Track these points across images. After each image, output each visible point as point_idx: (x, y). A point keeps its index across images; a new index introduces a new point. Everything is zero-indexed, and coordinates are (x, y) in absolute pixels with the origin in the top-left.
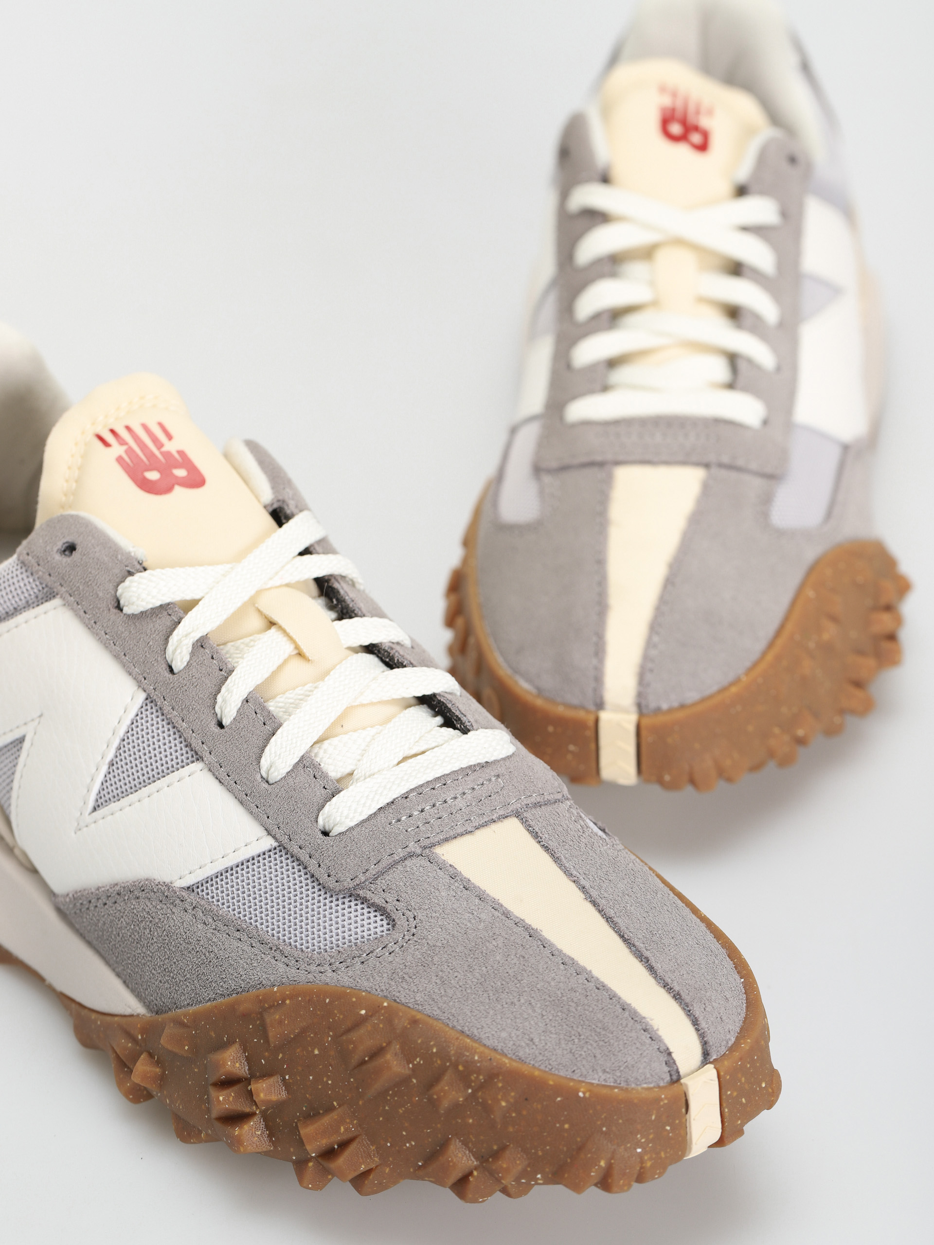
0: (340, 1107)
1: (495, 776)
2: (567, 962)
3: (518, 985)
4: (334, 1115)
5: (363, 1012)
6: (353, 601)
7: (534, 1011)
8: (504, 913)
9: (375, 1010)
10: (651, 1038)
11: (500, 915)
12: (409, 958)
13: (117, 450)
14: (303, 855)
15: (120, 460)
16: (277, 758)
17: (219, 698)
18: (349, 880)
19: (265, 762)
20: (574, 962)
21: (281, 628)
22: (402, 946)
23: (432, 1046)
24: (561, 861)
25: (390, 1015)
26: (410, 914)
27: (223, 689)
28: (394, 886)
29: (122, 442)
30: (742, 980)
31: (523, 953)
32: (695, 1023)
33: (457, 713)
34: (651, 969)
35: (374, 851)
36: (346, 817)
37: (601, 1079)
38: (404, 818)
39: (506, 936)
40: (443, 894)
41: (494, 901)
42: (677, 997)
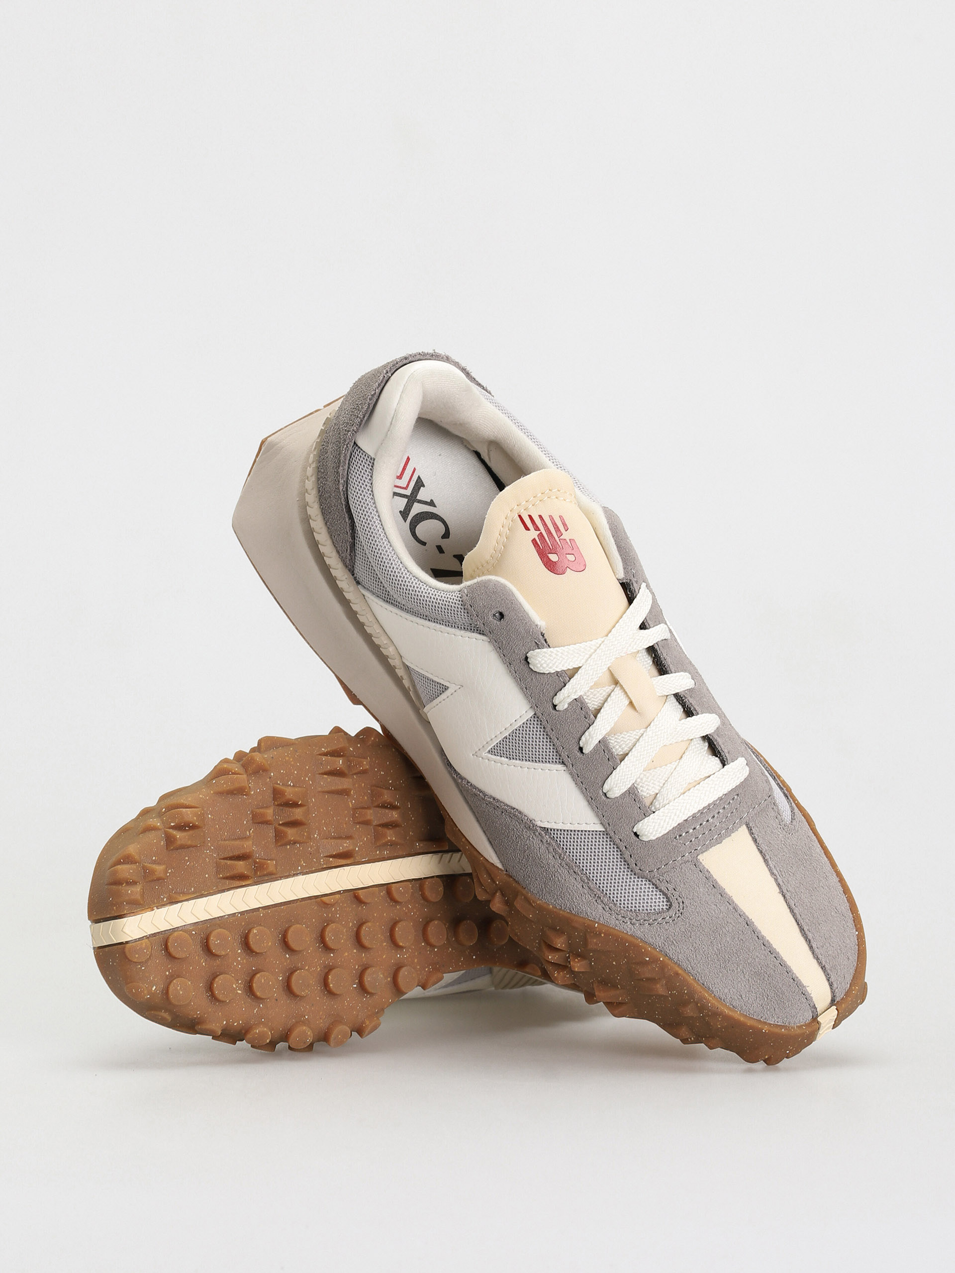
0: (621, 988)
1: (736, 795)
2: (766, 944)
3: (737, 959)
4: (618, 992)
5: (648, 959)
6: (665, 660)
7: (744, 977)
8: (734, 908)
9: (655, 960)
10: (806, 998)
11: (732, 908)
12: (678, 929)
13: (534, 534)
14: (622, 845)
15: (534, 541)
16: (615, 786)
17: (583, 738)
18: (648, 871)
19: (606, 787)
20: (770, 946)
21: (622, 687)
22: (674, 920)
23: (685, 990)
24: (768, 862)
25: (663, 966)
26: (680, 900)
27: (587, 733)
28: (673, 881)
29: (537, 528)
30: (857, 933)
31: (742, 938)
32: (831, 985)
33: (719, 749)
34: (811, 947)
35: (664, 857)
36: (652, 833)
37: (776, 1022)
38: (684, 834)
39: (734, 924)
40: (701, 890)
41: (730, 898)
42: (823, 968)
